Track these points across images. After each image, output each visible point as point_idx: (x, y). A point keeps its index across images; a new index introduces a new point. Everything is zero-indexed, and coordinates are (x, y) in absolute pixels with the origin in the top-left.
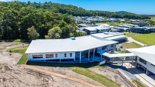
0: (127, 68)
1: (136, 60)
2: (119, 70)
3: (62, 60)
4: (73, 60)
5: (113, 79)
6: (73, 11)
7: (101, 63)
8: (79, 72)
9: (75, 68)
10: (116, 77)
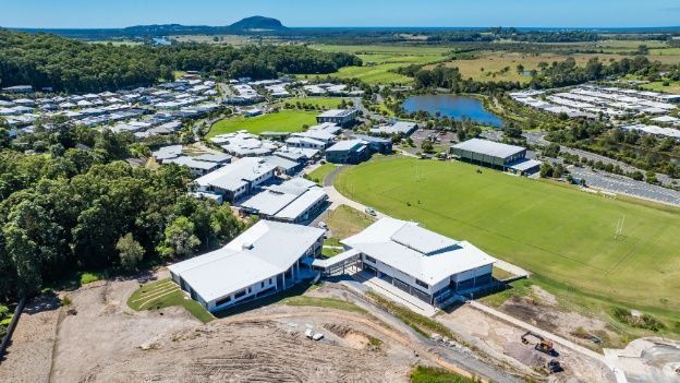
0: (351, 274)
1: (361, 258)
2: (343, 282)
3: (259, 294)
4: (273, 288)
5: (343, 298)
6: (73, 70)
7: (316, 280)
8: (296, 304)
9: (287, 300)
10: (345, 295)
